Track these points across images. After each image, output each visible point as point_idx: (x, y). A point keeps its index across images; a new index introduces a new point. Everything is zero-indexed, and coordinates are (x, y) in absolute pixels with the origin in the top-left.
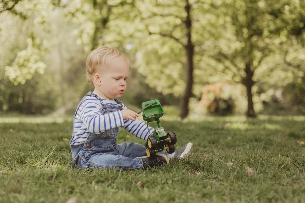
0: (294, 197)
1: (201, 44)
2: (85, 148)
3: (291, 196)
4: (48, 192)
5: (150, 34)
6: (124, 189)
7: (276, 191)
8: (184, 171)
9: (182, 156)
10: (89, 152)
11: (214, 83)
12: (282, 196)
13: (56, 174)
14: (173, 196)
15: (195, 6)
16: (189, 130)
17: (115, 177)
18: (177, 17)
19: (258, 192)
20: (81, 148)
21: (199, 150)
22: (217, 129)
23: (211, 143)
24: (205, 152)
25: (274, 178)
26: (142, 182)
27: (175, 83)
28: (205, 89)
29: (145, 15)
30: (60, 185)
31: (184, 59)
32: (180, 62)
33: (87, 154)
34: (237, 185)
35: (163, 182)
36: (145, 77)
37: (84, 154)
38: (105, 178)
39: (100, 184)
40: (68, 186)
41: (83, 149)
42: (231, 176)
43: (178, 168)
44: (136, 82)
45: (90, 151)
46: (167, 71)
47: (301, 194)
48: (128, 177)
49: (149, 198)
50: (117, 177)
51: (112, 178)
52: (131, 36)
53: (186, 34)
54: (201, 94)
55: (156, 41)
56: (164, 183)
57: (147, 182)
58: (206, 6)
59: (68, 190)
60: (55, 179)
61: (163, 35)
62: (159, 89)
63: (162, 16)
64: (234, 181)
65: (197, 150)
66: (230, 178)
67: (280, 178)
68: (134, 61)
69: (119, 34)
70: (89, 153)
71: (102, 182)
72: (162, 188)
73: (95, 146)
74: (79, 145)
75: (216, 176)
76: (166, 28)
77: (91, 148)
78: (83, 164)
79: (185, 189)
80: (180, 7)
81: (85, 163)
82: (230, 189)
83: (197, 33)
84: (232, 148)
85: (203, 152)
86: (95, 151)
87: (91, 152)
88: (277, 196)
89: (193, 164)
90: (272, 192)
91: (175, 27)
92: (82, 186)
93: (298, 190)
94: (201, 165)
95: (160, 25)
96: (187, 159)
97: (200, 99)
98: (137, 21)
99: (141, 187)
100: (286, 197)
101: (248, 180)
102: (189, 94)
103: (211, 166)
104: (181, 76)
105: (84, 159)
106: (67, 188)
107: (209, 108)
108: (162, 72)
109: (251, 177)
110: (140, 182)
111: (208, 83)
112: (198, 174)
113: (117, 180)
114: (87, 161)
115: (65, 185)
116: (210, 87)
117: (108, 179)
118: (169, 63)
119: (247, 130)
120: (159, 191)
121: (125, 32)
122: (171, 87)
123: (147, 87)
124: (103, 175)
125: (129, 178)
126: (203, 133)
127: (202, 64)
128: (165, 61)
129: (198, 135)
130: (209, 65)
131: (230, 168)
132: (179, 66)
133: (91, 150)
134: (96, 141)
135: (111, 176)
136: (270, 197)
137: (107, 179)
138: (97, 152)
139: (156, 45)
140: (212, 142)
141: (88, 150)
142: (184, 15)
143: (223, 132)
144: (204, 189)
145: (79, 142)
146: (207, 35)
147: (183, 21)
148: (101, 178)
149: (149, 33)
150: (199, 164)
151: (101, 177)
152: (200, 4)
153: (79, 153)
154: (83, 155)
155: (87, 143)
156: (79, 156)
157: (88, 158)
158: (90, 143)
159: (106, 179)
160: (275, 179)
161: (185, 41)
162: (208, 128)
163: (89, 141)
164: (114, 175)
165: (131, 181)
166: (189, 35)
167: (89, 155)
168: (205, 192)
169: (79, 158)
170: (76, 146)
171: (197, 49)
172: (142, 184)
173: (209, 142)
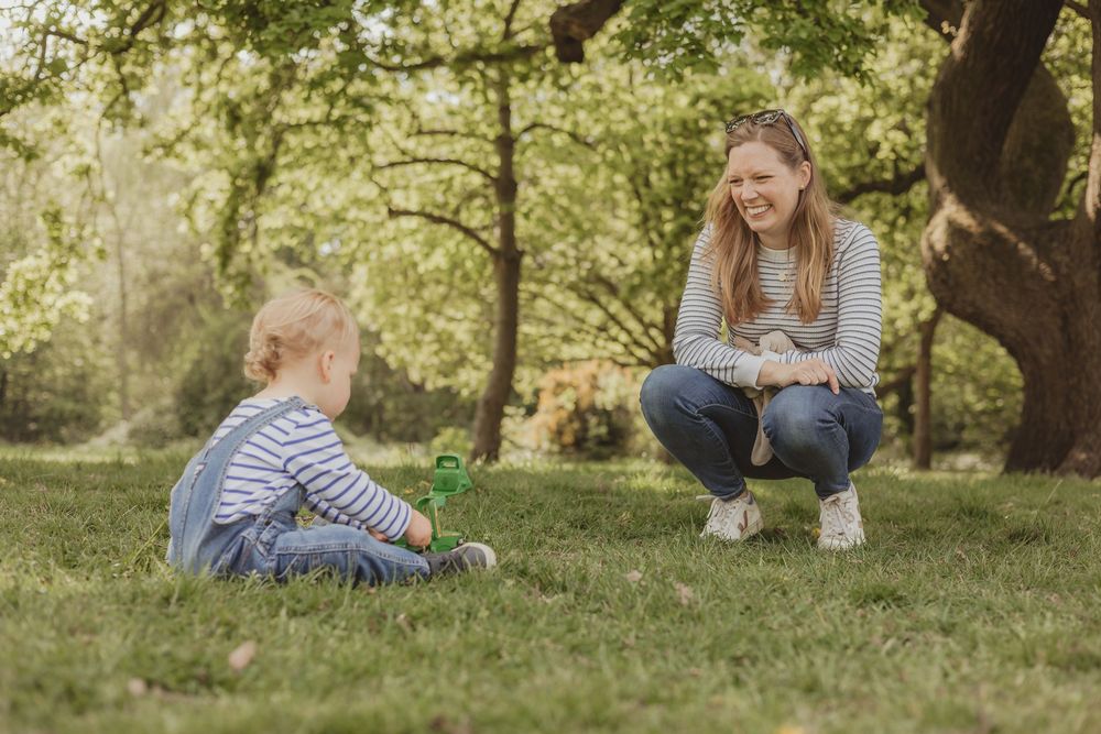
0: (798, 654)
3: (791, 652)
5: (394, 213)
6: (365, 630)
7: (753, 640)
12: (769, 653)
13: (179, 594)
14: (494, 647)
17: (335, 602)
18: (474, 168)
19: (708, 642)
22: (590, 492)
23: (575, 527)
24: (564, 547)
25: (748, 612)
26: (408, 615)
27: (462, 360)
28: (547, 381)
30: (196, 618)
32: (479, 299)
34: (652, 627)
35: (464, 616)
36: (377, 338)
38: (309, 603)
39: (299, 618)
40: (217, 619)
42: (639, 605)
46: (438, 323)
47: (814, 647)
49: (436, 651)
50: (341, 602)
51: (326, 604)
52: (338, 218)
54: (537, 393)
55: (412, 233)
56: (468, 619)
57: (423, 615)
58: (560, 140)
59: (220, 631)
60: (177, 603)
62: (415, 375)
64: (647, 618)
66: (634, 611)
67: (762, 612)
71: (302, 614)
72: (465, 630)
75: (598, 606)
79: (524, 632)
82: (637, 637)
84: (635, 541)
85: (558, 548)
88: (756, 652)
89: (537, 575)
90: (744, 640)
91: (471, 196)
93: (809, 640)
94: (558, 577)
95: (423, 189)
97: (531, 410)
99: (408, 626)
100: (777, 655)
101: (681, 616)
102: (502, 392)
103: (584, 579)
106: (214, 624)
109: (690, 607)
110: (403, 615)
111: (558, 362)
112: (552, 599)
113: (341, 609)
115: (206, 620)
116: (564, 376)
117: (316, 607)
119: (672, 496)
120: (459, 635)
121: (318, 205)
124: (304, 598)
125: (373, 603)
127: (542, 307)
131: (634, 586)
135: (325, 599)
136: (739, 653)
139: (410, 247)
140: (578, 524)
143: (609, 498)
144: (569, 636)
149: (387, 211)
151: (298, 603)
152: (541, 133)
159: (312, 608)
160: (751, 614)
161: (494, 238)
162: (566, 488)
165: (378, 612)
166: (507, 223)
168: (575, 642)
172: (409, 619)
173: (572, 525)
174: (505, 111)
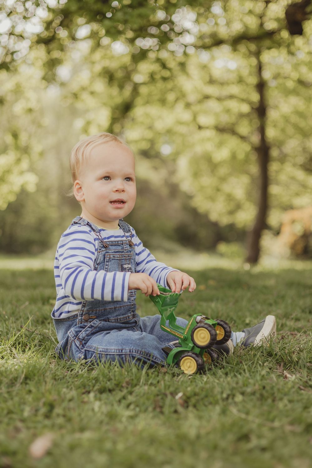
1: (280, 144)
2: (80, 323)
4: (5, 412)
5: (200, 128)
6: (150, 409)
8: (264, 372)
9: (258, 340)
10: (88, 330)
11: (301, 208)
15: (272, 84)
16: (266, 287)
17: (135, 382)
18: (243, 100)
20: (73, 323)
21: (286, 326)
23: (306, 313)
24: (299, 330)
26: (184, 394)
27: (238, 207)
28: (286, 217)
29: (192, 98)
30: (29, 398)
31: (255, 169)
32: (247, 173)
33: (82, 334)
35: (225, 395)
36: (190, 197)
37: (77, 333)
38: (115, 382)
39: (104, 396)
40: (43, 400)
41: (76, 325)
43: (253, 363)
44: (176, 205)
45: (89, 327)
46: (227, 188)
48: (158, 382)
49: (198, 437)
50: (139, 380)
51: (128, 383)
52: (169, 132)
53: (258, 128)
54: (281, 225)
55: (209, 139)
56: (227, 398)
57: (195, 394)
58: (290, 84)
59: (43, 410)
60: (21, 384)
61: (220, 129)
62: (214, 217)
63: (219, 99)
65: (282, 325)
68: (173, 172)
69: (150, 128)
70: (87, 332)
71: (110, 391)
72: (224, 412)
73: (97, 318)
74: (69, 318)
76: (225, 119)
77: (90, 322)
78: (77, 351)
80: (247, 85)
81: (79, 350)
83: (275, 126)
85: (294, 330)
86: (99, 327)
87: (90, 329)
92: (70, 400)
94: (295, 357)
95: (217, 115)
96: (267, 345)
97: (278, 233)
98: (180, 106)
99: (182, 406)
104: (249, 195)
105: (78, 343)
106: (41, 404)
107: (293, 247)
108: (218, 190)
110: (180, 395)
111: (291, 208)
112: (292, 378)
113: (138, 387)
114: (83, 346)
115: (37, 399)
117: (121, 384)
118: (230, 175)
120: (219, 416)
121: (160, 126)
122: (231, 213)
123: (194, 213)
124: (112, 377)
125: (160, 384)
126: (292, 292)
127: (283, 177)
128: (223, 171)
129: (283, 297)
130: (293, 178)
132: (245, 180)
133: (91, 327)
134: (98, 309)
135: (127, 379)
137: (119, 386)
138: (100, 330)
139: (209, 147)
140: (307, 311)
141: (86, 326)
142: (255, 97)
144: (305, 413)
145: (69, 312)
146: (290, 130)
147: (252, 108)
148: (109, 383)
149: (197, 127)
150: (291, 357)
151: (109, 380)
152: (280, 81)
153: (69, 332)
154: (76, 335)
155: (82, 314)
156: (68, 337)
157: (85, 342)
158: (88, 313)
159: (117, 385)
161: (256, 139)
163: (85, 309)
164: (132, 378)
165: (163, 391)
166: (262, 130)
167: (87, 335)
169: (70, 342)
170: (64, 319)
171: (274, 153)
172: (184, 398)
173: (303, 311)
174: (260, 68)
